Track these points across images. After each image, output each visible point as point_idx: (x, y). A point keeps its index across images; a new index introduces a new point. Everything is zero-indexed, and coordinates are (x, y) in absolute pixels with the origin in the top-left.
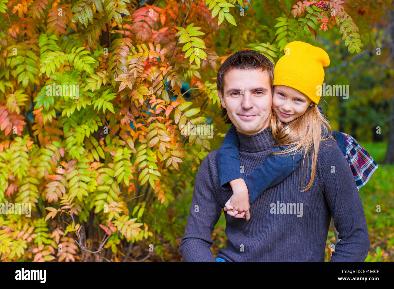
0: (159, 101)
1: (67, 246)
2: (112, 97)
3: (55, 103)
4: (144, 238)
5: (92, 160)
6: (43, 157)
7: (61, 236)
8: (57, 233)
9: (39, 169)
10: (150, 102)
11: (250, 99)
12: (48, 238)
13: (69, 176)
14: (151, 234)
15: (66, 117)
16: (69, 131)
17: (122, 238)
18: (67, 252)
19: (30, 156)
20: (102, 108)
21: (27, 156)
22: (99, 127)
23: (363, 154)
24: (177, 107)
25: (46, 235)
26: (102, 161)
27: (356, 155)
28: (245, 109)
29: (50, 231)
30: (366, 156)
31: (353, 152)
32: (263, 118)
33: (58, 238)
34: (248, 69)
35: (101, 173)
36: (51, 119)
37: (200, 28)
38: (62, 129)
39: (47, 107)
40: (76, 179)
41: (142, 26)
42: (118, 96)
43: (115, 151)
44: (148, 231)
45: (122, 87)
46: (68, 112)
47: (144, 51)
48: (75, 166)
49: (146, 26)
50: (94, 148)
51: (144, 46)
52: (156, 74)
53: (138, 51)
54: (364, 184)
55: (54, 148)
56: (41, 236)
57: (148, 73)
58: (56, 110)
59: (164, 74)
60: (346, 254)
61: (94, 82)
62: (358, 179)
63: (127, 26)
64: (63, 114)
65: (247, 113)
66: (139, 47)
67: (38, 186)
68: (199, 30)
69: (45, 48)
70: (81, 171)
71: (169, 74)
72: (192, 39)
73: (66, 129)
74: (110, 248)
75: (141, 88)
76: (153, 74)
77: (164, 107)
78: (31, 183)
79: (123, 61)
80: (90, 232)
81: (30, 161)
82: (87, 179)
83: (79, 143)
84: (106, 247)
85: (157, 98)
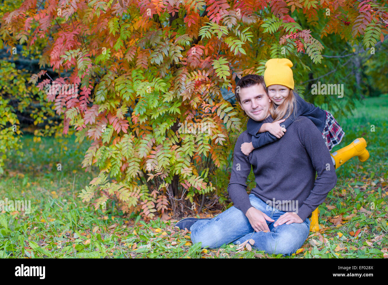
0: (208, 105)
1: (162, 201)
2: (180, 104)
3: (146, 111)
4: (210, 191)
5: (172, 145)
6: (141, 145)
7: (158, 195)
8: (154, 193)
9: (139, 153)
10: (202, 106)
11: (255, 102)
12: (149, 197)
13: (158, 155)
14: (214, 188)
15: (154, 119)
16: (156, 127)
17: (196, 192)
18: (162, 204)
19: (133, 145)
20: (173, 112)
21: (131, 144)
22: (174, 123)
23: (337, 125)
24: (219, 107)
25: (148, 195)
26: (178, 144)
27: (331, 125)
28: (254, 109)
29: (150, 192)
30: (338, 126)
31: (330, 123)
32: (265, 111)
33: (155, 196)
34: (250, 86)
35: (178, 152)
36: (145, 122)
37: (226, 59)
38: (151, 126)
39: (142, 113)
40: (162, 156)
41: (193, 59)
42: (183, 104)
43: (185, 137)
44: (213, 186)
45: (184, 99)
46: (155, 116)
47: (195, 75)
48: (162, 149)
49: (195, 58)
50: (172, 136)
51: (195, 73)
52: (204, 89)
53: (192, 76)
54: (338, 143)
55: (148, 138)
56: (145, 195)
57: (200, 89)
58: (148, 116)
59: (209, 88)
60: (319, 184)
61: (168, 96)
62: (334, 140)
63: (185, 59)
64: (152, 118)
65: (256, 111)
66: (192, 73)
67: (140, 163)
68: (226, 60)
69: (136, 78)
70: (165, 151)
71: (211, 88)
72: (221, 66)
73: (154, 126)
74: (189, 199)
75: (195, 98)
76: (203, 89)
77: (210, 109)
78: (135, 161)
79: (183, 83)
80: (176, 191)
81: (134, 148)
82: (169, 156)
83: (162, 134)
84: (186, 199)
85: (206, 103)
